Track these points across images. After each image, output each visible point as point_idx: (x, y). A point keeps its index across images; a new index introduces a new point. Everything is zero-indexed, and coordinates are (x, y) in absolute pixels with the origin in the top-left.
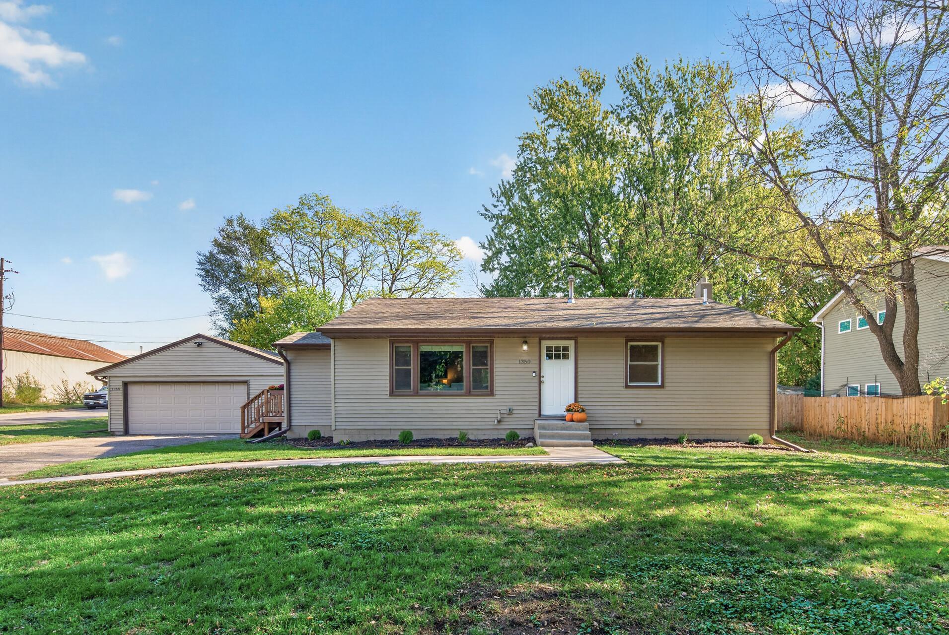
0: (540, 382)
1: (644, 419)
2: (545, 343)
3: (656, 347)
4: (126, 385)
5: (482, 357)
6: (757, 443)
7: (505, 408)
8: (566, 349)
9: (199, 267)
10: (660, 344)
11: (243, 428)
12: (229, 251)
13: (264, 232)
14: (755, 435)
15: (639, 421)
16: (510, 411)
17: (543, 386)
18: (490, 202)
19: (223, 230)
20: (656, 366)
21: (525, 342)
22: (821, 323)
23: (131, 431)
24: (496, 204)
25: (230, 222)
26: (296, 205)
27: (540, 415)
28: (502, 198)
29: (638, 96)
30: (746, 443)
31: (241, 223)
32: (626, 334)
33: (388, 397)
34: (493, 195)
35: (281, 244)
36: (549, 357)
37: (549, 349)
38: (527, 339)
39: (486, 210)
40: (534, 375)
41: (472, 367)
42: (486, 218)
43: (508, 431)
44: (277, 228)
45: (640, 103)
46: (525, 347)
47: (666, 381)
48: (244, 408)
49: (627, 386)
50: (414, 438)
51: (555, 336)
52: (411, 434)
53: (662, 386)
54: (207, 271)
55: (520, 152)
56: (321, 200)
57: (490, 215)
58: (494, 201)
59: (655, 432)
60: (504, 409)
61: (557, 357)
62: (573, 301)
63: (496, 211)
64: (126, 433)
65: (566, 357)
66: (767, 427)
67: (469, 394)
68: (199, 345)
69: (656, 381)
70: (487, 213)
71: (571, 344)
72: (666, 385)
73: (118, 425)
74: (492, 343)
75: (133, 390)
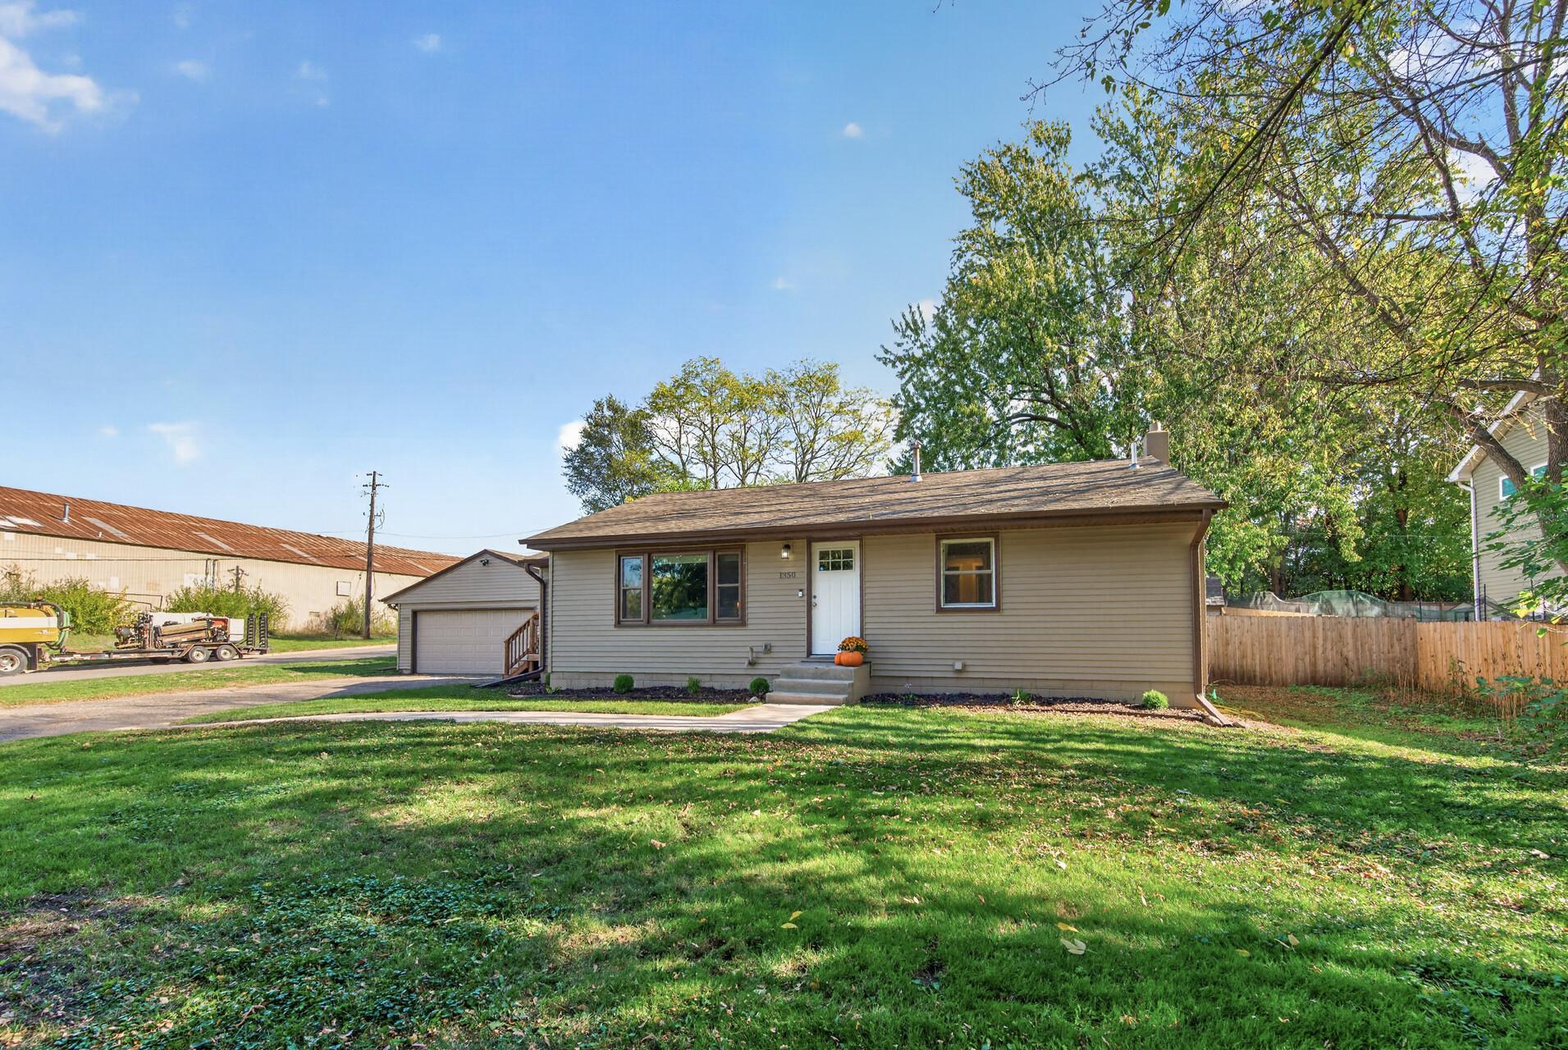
0: (810, 607)
1: (968, 663)
2: (818, 547)
3: (988, 545)
4: (415, 614)
5: (731, 572)
6: (1154, 706)
7: (760, 644)
8: (848, 554)
9: (566, 464)
10: (992, 540)
11: (508, 667)
12: (602, 442)
13: (641, 414)
14: (1153, 693)
15: (958, 666)
16: (768, 649)
17: (815, 612)
18: (891, 339)
19: (591, 417)
20: (990, 576)
21: (787, 547)
22: (1466, 484)
23: (419, 670)
24: (900, 341)
25: (599, 406)
26: (680, 375)
27: (809, 653)
28: (909, 332)
29: (1130, 143)
30: (1134, 708)
31: (612, 407)
32: (937, 527)
33: (612, 628)
34: (896, 328)
35: (664, 428)
36: (824, 567)
37: (824, 555)
38: (790, 543)
39: (887, 352)
40: (800, 594)
41: (717, 585)
42: (885, 363)
43: (755, 678)
44: (657, 409)
45: (1136, 153)
46: (785, 554)
47: (1004, 600)
48: (508, 642)
49: (940, 610)
50: (635, 686)
51: (828, 535)
52: (631, 681)
53: (997, 609)
54: (575, 468)
55: (955, 259)
56: (709, 365)
57: (892, 358)
58: (898, 338)
59: (987, 683)
60: (759, 646)
61: (836, 567)
62: (919, 479)
63: (900, 352)
64: (414, 672)
65: (848, 566)
66: (1190, 679)
67: (714, 624)
68: (486, 563)
69: (990, 601)
70: (887, 356)
71: (854, 546)
72: (1004, 606)
73: (405, 663)
74: (743, 548)
75: (424, 621)
